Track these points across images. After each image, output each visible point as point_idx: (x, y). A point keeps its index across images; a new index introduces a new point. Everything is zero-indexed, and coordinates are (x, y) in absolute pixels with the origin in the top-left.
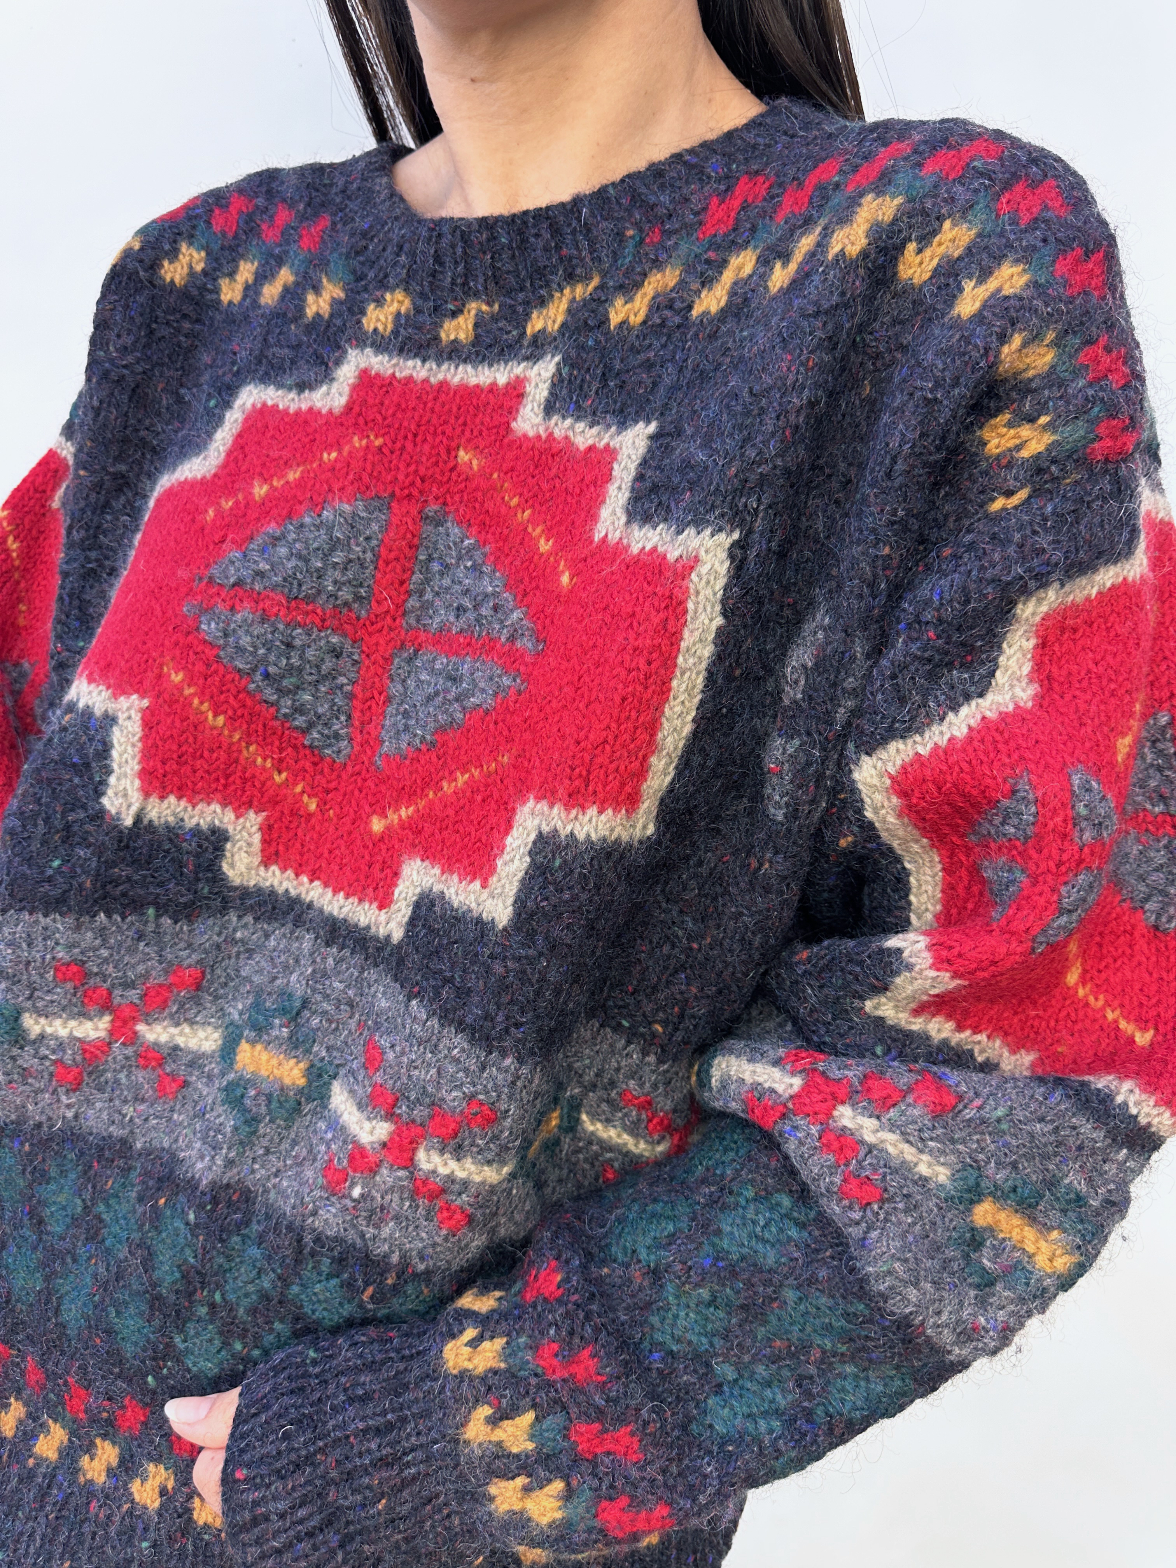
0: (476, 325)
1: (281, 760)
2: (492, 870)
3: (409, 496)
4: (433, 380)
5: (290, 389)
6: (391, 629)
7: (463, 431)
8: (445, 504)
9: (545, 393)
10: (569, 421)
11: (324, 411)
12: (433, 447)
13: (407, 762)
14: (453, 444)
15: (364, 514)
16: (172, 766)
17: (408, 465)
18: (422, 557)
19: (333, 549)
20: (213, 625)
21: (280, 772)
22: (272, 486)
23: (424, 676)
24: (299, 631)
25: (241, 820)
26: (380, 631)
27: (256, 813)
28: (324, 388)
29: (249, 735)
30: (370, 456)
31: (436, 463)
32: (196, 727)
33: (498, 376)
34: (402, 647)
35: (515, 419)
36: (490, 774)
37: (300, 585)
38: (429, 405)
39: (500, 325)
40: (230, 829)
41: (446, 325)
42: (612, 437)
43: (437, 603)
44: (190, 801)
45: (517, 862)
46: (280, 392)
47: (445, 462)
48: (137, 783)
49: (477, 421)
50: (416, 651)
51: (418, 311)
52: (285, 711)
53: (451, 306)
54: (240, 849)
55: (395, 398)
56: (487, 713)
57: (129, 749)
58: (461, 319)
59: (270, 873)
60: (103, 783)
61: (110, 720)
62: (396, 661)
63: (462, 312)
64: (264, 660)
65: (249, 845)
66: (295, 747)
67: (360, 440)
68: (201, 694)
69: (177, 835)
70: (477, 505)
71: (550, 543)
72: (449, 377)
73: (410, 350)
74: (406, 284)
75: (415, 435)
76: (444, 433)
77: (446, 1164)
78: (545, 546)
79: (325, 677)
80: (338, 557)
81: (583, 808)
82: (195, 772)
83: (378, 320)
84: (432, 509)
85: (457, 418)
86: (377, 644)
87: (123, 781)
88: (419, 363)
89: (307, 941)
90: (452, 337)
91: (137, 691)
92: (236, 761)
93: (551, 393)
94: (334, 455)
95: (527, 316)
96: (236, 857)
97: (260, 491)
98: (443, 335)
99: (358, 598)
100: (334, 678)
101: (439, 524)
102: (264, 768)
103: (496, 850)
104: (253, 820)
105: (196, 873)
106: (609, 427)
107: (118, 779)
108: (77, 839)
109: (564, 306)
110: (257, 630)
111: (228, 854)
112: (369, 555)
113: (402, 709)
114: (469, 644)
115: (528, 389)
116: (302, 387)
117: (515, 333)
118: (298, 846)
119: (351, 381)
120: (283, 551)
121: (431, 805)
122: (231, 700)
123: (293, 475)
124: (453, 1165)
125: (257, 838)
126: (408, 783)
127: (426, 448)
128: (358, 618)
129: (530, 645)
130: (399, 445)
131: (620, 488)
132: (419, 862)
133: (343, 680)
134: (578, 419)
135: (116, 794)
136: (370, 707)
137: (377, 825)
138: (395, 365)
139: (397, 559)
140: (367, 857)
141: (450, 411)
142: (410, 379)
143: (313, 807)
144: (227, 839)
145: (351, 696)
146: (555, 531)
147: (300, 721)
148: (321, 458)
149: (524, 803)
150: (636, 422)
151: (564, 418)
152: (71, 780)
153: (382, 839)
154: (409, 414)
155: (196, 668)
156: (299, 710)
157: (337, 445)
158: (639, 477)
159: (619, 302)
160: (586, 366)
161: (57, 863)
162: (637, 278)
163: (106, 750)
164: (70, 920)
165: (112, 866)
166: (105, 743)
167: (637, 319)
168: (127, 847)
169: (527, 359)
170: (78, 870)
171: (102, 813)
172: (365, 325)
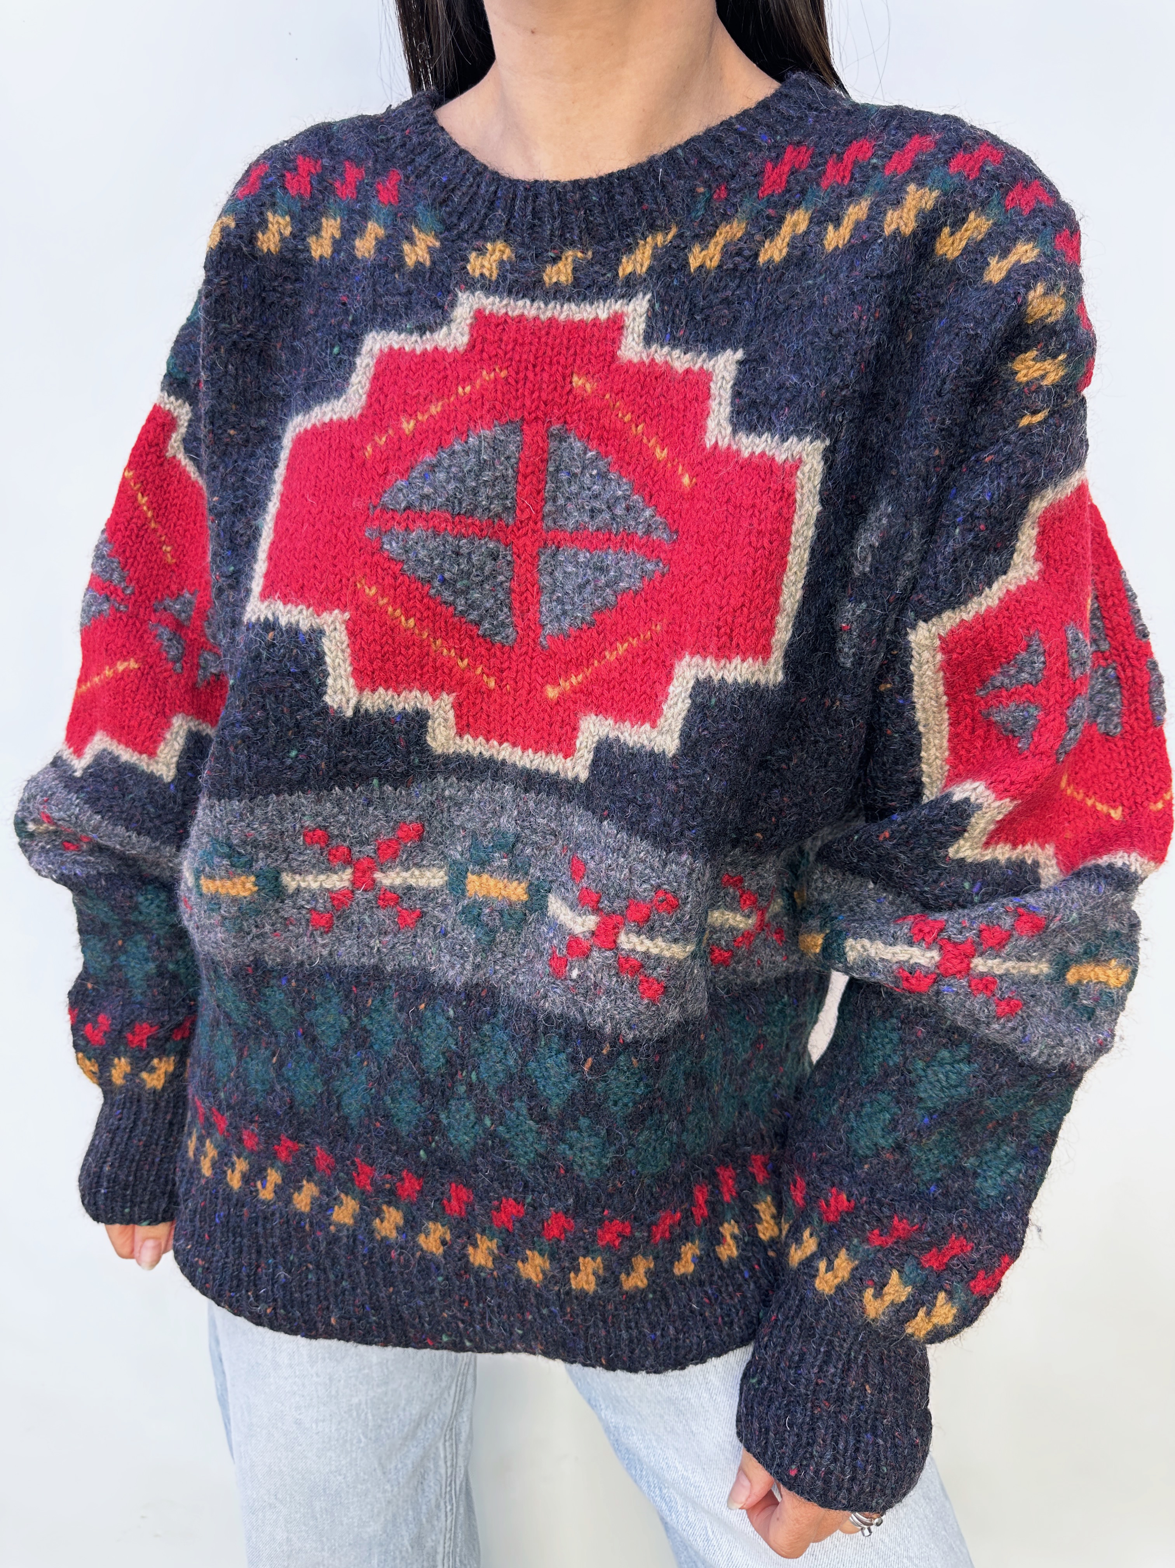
0: (575, 270)
1: (462, 650)
2: (659, 713)
3: (537, 418)
4: (543, 317)
5: (411, 333)
6: (534, 531)
7: (574, 360)
8: (565, 422)
10: (666, 349)
11: (449, 350)
12: (551, 375)
14: (568, 372)
15: (502, 438)
16: (377, 664)
17: (533, 392)
18: (551, 469)
19: (482, 470)
20: (394, 544)
21: (462, 659)
22: (417, 421)
23: (570, 569)
24: (465, 541)
25: (438, 701)
26: (526, 534)
27: (448, 694)
28: (445, 329)
29: (435, 632)
30: (499, 387)
31: (555, 389)
32: (392, 630)
33: (600, 312)
34: (545, 546)
35: (619, 348)
36: (646, 642)
37: (460, 503)
38: (543, 340)
39: (596, 268)
41: (548, 269)
42: (704, 361)
43: (570, 507)
44: (395, 690)
45: (680, 704)
46: (403, 336)
47: (563, 387)
48: (352, 681)
49: (586, 351)
50: (558, 548)
51: (521, 258)
52: (460, 608)
53: (551, 254)
54: (439, 724)
55: (513, 335)
56: (636, 593)
57: (340, 654)
58: (560, 265)
59: (465, 741)
60: (323, 684)
61: (317, 633)
62: (542, 558)
63: (560, 258)
64: (440, 569)
65: (446, 720)
66: (471, 638)
67: (488, 373)
68: (394, 602)
69: (389, 719)
70: (594, 422)
71: (666, 451)
72: (556, 314)
73: (518, 293)
74: (507, 234)
75: (534, 366)
76: (558, 363)
77: (642, 943)
78: (661, 454)
79: (487, 578)
80: (487, 476)
81: (729, 659)
82: (397, 666)
83: (483, 266)
84: (555, 428)
85: (568, 349)
86: (525, 545)
88: (528, 303)
89: (508, 790)
90: (554, 280)
91: (338, 607)
92: (428, 654)
93: (648, 326)
94: (468, 389)
95: (618, 261)
96: (437, 731)
97: (408, 426)
98: (546, 278)
99: (506, 509)
100: (495, 577)
101: (562, 440)
102: (450, 658)
103: (660, 698)
104: (447, 700)
105: (407, 747)
106: (701, 353)
108: (306, 732)
109: (648, 252)
110: (432, 544)
111: (430, 730)
112: (510, 472)
113: (555, 597)
114: (609, 540)
115: (627, 323)
116: (422, 329)
117: (609, 275)
119: (469, 321)
120: (442, 476)
122: (418, 605)
123: (435, 409)
124: (648, 944)
125: (451, 715)
127: (546, 376)
128: (507, 526)
129: (665, 536)
130: (522, 375)
131: (720, 404)
133: (501, 578)
134: (674, 347)
136: (526, 598)
138: (506, 305)
139: (533, 473)
141: (561, 343)
142: (521, 318)
144: (429, 718)
145: (511, 591)
146: (667, 441)
147: (474, 616)
148: (457, 394)
150: (724, 349)
151: (662, 346)
152: (292, 686)
154: (526, 348)
155: (386, 582)
156: (471, 606)
157: (468, 379)
158: (737, 394)
159: (696, 249)
160: (674, 303)
161: (293, 753)
162: (710, 229)
163: (320, 658)
164: (312, 796)
165: (341, 748)
166: (317, 652)
167: (713, 264)
168: (351, 733)
169: (623, 297)
170: (313, 756)
171: (325, 709)
172: (470, 271)
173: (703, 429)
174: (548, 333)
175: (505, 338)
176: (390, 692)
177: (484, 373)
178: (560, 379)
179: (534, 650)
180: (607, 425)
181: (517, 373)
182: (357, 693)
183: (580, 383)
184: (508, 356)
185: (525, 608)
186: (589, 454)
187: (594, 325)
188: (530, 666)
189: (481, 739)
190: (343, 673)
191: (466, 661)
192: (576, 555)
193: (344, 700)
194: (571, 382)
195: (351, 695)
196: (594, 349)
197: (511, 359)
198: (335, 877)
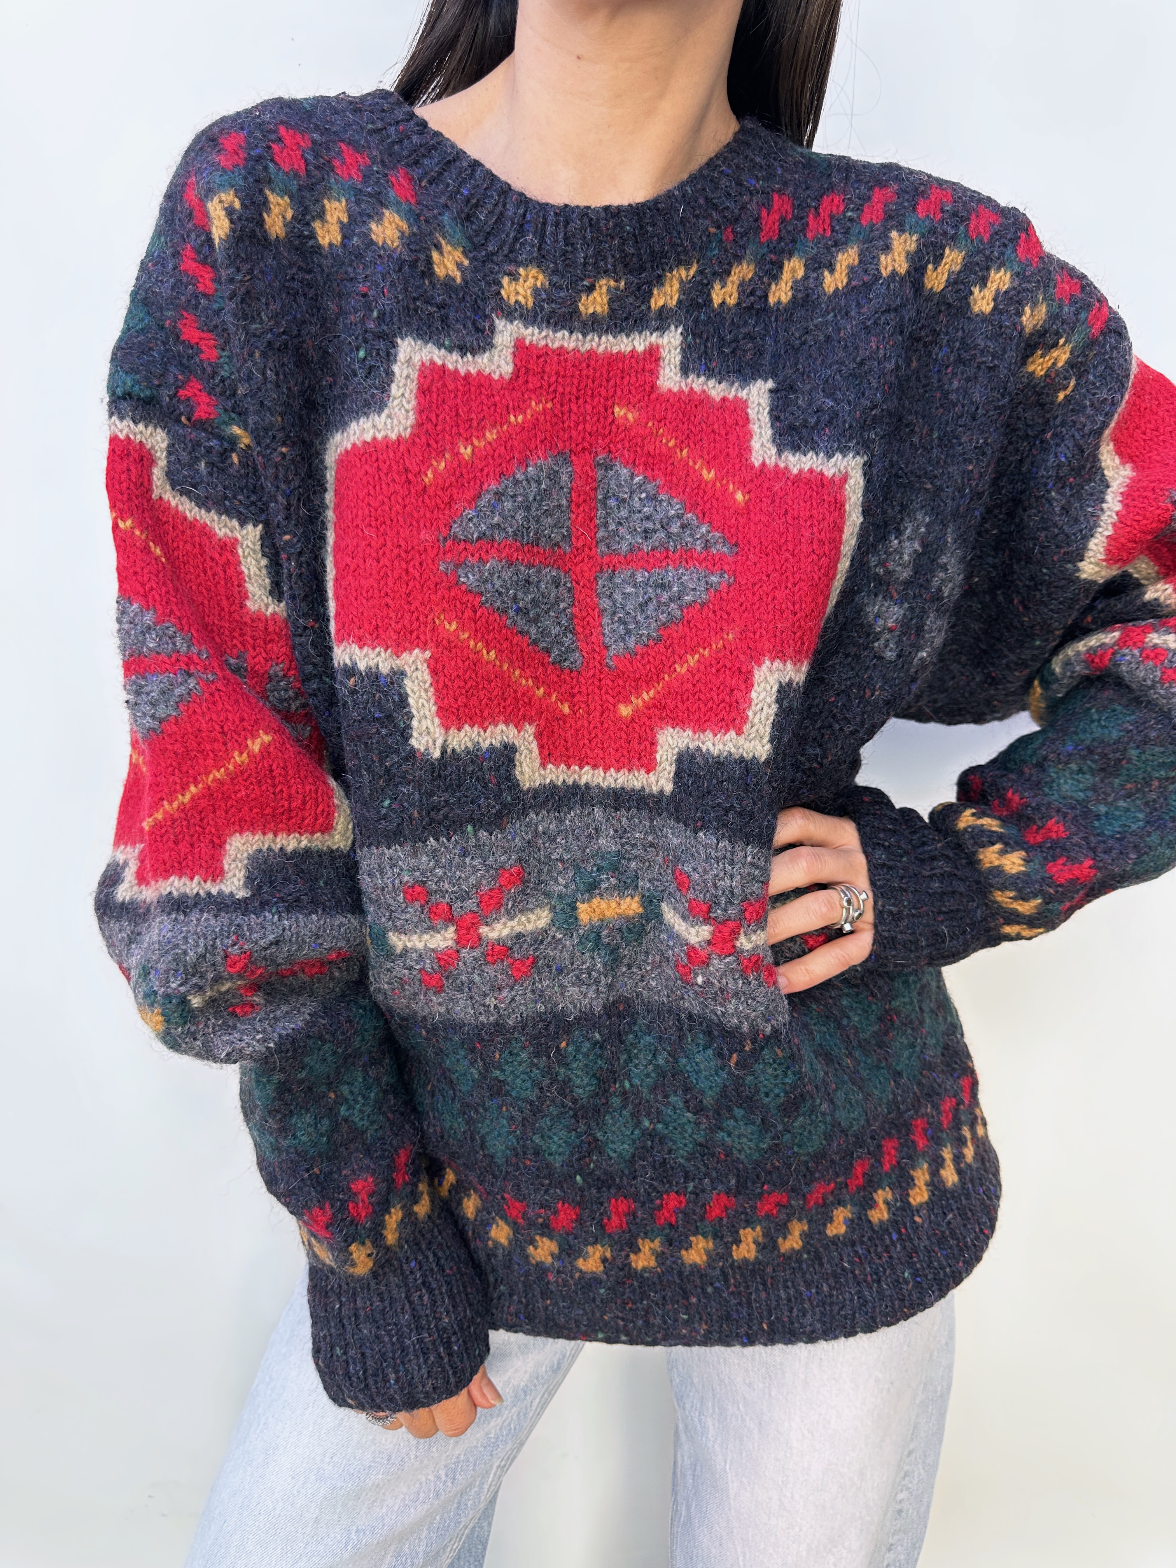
0: (609, 299)
3: (584, 449)
5: (450, 350)
6: (590, 558)
8: (610, 451)
9: (679, 358)
13: (639, 657)
14: (609, 403)
18: (600, 497)
21: (538, 688)
23: (629, 589)
26: (583, 561)
32: (475, 664)
39: (630, 299)
41: (584, 298)
43: (622, 531)
47: (605, 418)
48: (437, 721)
49: (626, 382)
51: (555, 285)
53: (586, 283)
55: (555, 367)
57: (423, 694)
58: (596, 294)
60: (408, 727)
61: (399, 675)
62: (600, 582)
63: (595, 288)
65: (531, 752)
68: (475, 635)
69: (477, 756)
73: (556, 324)
74: (538, 262)
75: (577, 398)
82: (481, 701)
83: (517, 293)
85: (608, 381)
87: (424, 723)
89: (598, 812)
90: (590, 310)
93: (683, 357)
95: (651, 294)
98: (582, 308)
101: (608, 468)
104: (530, 730)
105: (498, 785)
106: (733, 383)
107: (420, 722)
108: (397, 780)
109: (676, 285)
113: (616, 619)
116: (463, 350)
117: (641, 308)
121: (668, 685)
126: (643, 672)
127: (588, 407)
132: (671, 730)
134: (709, 377)
135: (421, 734)
140: (624, 736)
143: (566, 709)
145: (573, 616)
149: (760, 665)
150: (754, 380)
151: (699, 376)
152: (378, 732)
155: (466, 615)
158: (775, 418)
159: (717, 286)
160: (705, 336)
161: (387, 803)
162: (725, 267)
163: (403, 701)
164: (408, 848)
165: (431, 795)
166: (400, 695)
167: (732, 301)
168: (439, 775)
169: (657, 329)
170: (406, 805)
171: (413, 752)
172: (505, 297)
173: (749, 450)
174: (588, 366)
175: (547, 369)
176: (476, 729)
177: (533, 403)
178: (602, 410)
179: (601, 673)
180: (652, 451)
181: (562, 405)
182: (443, 732)
183: (622, 413)
184: (552, 389)
185: (588, 632)
186: (637, 479)
187: (632, 357)
188: (600, 688)
189: (563, 766)
190: (427, 713)
191: (542, 690)
192: (632, 576)
193: (430, 741)
194: (613, 413)
195: (437, 735)
196: (633, 379)
197: (555, 391)
198: (439, 936)
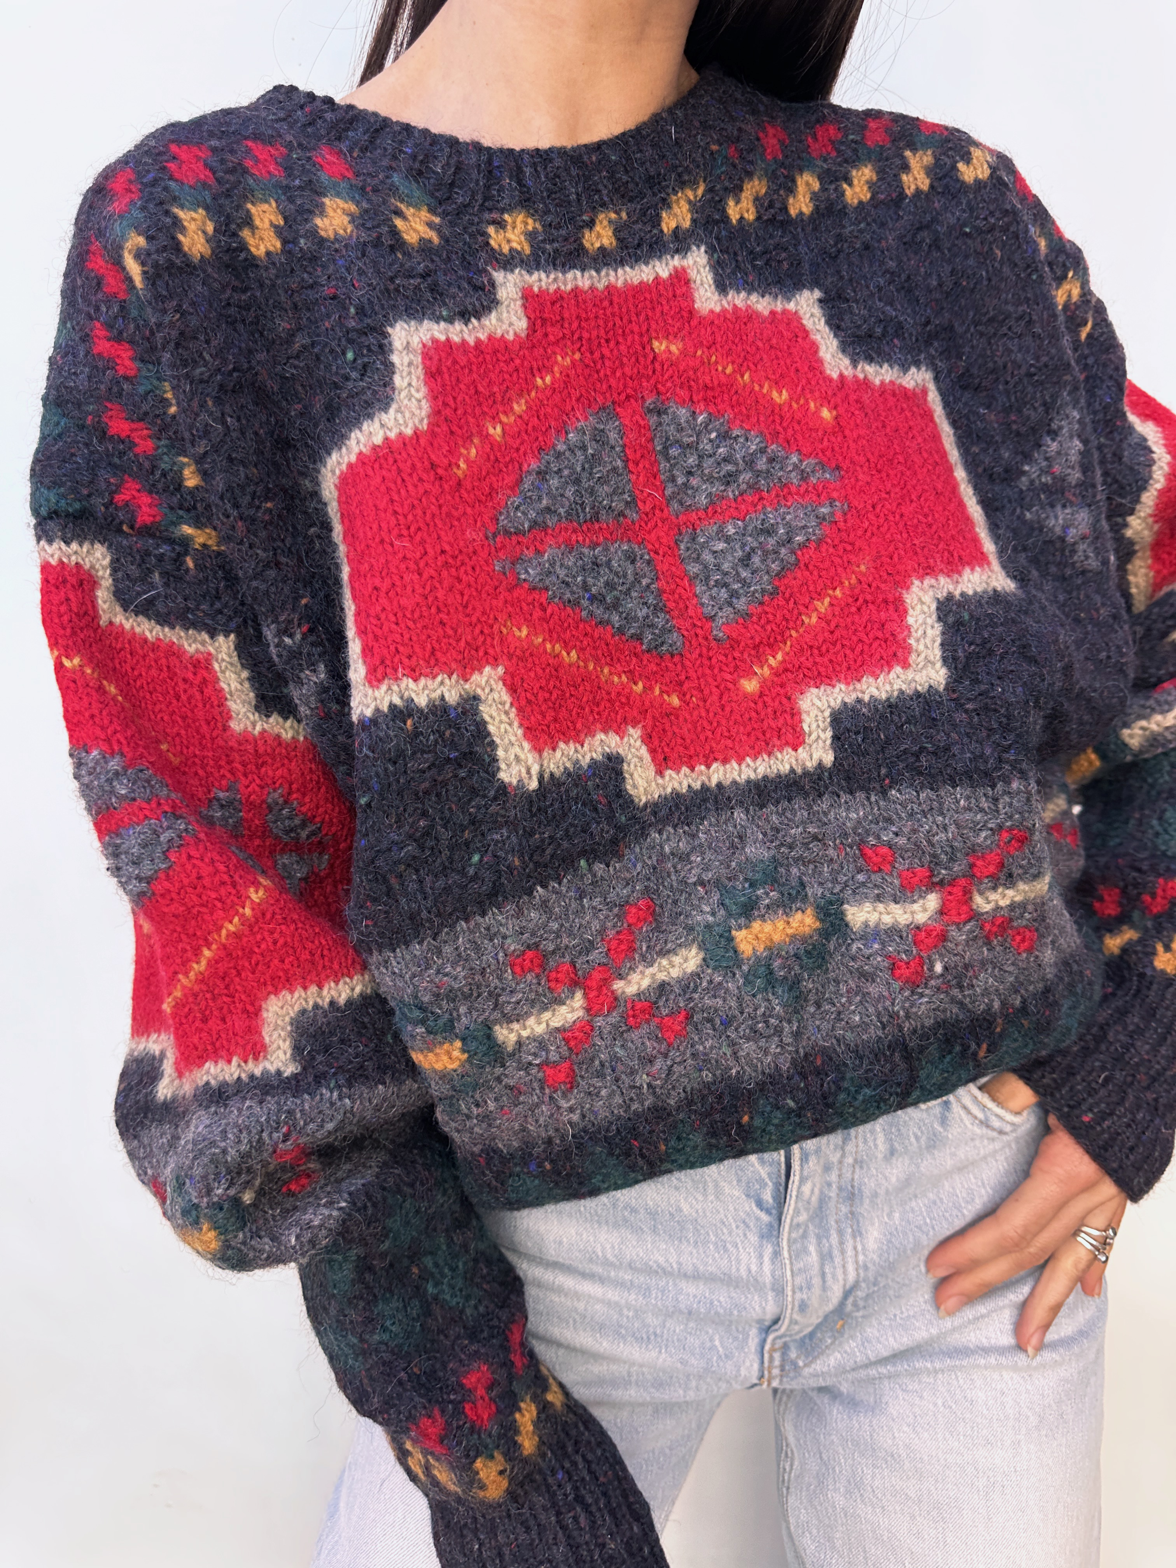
0: (614, 231)
3: (628, 397)
5: (451, 321)
14: (645, 339)
21: (636, 683)
23: (721, 546)
39: (637, 227)
40: (620, 751)
41: (587, 234)
43: (694, 482)
48: (526, 745)
50: (695, 529)
51: (549, 227)
53: (585, 218)
57: (504, 717)
58: (599, 227)
60: (495, 760)
61: (471, 702)
63: (596, 221)
69: (580, 776)
76: (632, 332)
77: (1004, 896)
83: (509, 240)
89: (739, 814)
90: (597, 246)
93: (716, 275)
95: (659, 218)
98: (587, 245)
100: (639, 582)
104: (635, 733)
105: (609, 805)
106: (777, 295)
107: (506, 751)
108: (486, 826)
109: (686, 206)
116: (465, 315)
117: (655, 231)
118: (679, 741)
124: (1010, 893)
134: (749, 292)
137: (750, 686)
143: (675, 701)
145: (661, 592)
150: (799, 290)
152: (455, 776)
153: (761, 695)
158: (835, 327)
159: (731, 203)
160: (732, 251)
161: (476, 858)
162: (736, 183)
163: (482, 731)
164: (510, 908)
165: (531, 834)
166: (477, 724)
167: (750, 216)
168: (539, 809)
170: (501, 854)
171: (503, 788)
172: (496, 247)
174: (611, 303)
176: (572, 745)
177: (559, 358)
178: (639, 348)
179: (709, 649)
180: (708, 381)
181: (592, 353)
182: (537, 755)
183: (663, 347)
184: (576, 337)
185: (681, 605)
186: (700, 419)
187: (658, 284)
188: (711, 667)
189: (685, 770)
190: (513, 739)
191: (640, 685)
192: (720, 530)
193: (524, 771)
194: (652, 349)
195: (530, 761)
196: (666, 308)
197: (580, 338)
198: (563, 1009)
